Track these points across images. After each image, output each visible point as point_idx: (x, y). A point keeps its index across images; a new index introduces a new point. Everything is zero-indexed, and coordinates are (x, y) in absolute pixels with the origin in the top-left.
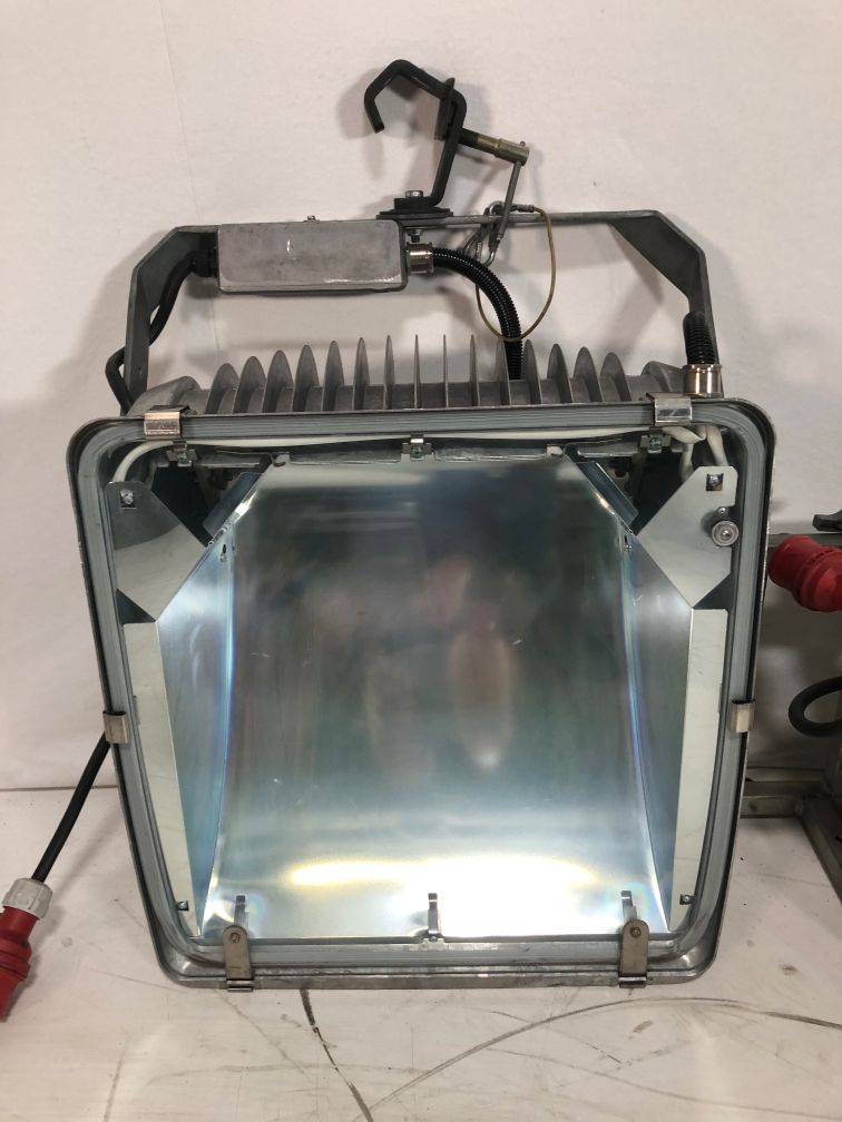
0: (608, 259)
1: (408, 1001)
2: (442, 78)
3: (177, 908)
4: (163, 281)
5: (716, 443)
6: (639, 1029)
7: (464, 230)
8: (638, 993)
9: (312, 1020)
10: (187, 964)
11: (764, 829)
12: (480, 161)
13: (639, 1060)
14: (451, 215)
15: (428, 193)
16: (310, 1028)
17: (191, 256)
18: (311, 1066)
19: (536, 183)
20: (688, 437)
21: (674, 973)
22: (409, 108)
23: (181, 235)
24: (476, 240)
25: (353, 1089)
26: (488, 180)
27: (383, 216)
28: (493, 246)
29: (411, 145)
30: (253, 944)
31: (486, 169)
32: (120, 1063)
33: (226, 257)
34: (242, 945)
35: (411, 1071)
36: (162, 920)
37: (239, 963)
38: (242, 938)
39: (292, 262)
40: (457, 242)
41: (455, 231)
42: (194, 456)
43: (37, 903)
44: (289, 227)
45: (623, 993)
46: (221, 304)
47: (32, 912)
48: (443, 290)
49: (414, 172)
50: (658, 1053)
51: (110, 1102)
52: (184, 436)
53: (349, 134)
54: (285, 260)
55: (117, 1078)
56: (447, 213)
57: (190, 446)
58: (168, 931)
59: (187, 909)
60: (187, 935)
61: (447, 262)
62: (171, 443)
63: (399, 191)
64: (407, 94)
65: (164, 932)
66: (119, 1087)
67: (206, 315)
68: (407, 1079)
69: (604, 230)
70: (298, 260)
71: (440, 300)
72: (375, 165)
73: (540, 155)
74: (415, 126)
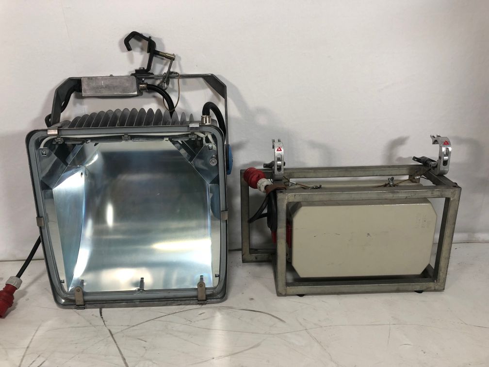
0: (203, 88)
1: (132, 310)
2: (147, 36)
3: (61, 282)
4: (66, 93)
5: (210, 137)
6: (201, 314)
7: (160, 79)
8: (204, 306)
9: (101, 315)
10: (63, 301)
11: (260, 265)
12: (163, 59)
13: (198, 321)
14: (153, 74)
15: (146, 68)
16: (100, 317)
17: (74, 86)
18: (98, 326)
19: (180, 66)
20: (202, 135)
21: (215, 300)
22: (140, 44)
23: (71, 80)
24: (162, 82)
25: (109, 330)
26: (166, 64)
27: (132, 75)
28: (168, 84)
29: (141, 54)
30: (84, 294)
31: (165, 61)
32: (39, 327)
33: (84, 86)
34: (81, 293)
35: (128, 326)
36: (56, 286)
37: (79, 300)
38: (81, 291)
39: (104, 88)
40: (158, 82)
41: (157, 79)
42: (63, 141)
43: (16, 283)
44: (103, 78)
45: (198, 306)
46: (86, 101)
47: (14, 285)
48: (154, 97)
49: (143, 62)
50: (204, 319)
51: (34, 336)
52: (60, 134)
53: (123, 51)
54: (102, 87)
55: (37, 330)
56: (152, 74)
57: (62, 138)
58: (57, 289)
59: (64, 283)
60: (64, 291)
61: (152, 89)
62: (56, 137)
63: (138, 68)
64: (139, 40)
65: (56, 290)
66: (37, 333)
67: (81, 104)
68: (127, 327)
69: (201, 79)
70: (106, 87)
71: (153, 99)
72: (131, 60)
73: (180, 58)
74: (142, 49)
